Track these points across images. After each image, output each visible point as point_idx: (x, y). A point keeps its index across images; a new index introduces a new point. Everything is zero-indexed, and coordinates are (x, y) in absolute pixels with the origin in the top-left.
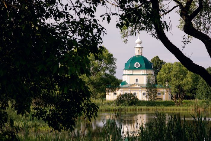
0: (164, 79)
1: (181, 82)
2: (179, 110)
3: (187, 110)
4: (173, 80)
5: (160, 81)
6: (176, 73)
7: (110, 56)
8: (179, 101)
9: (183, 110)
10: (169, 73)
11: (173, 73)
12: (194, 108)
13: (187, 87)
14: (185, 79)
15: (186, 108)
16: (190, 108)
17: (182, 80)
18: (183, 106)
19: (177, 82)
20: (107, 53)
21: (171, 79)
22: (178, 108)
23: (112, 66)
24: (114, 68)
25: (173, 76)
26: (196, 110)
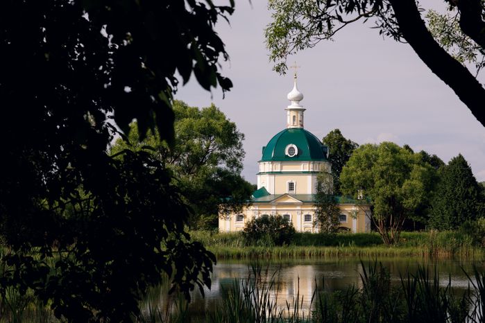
0: (356, 182)
1: (397, 190)
2: (393, 255)
3: (411, 254)
4: (377, 183)
5: (348, 187)
6: (385, 168)
7: (230, 127)
8: (391, 233)
9: (403, 255)
10: (370, 167)
11: (377, 168)
12: (427, 251)
13: (411, 201)
14: (407, 181)
15: (408, 250)
16: (419, 249)
17: (400, 184)
18: (401, 246)
19: (387, 190)
20: (222, 122)
21: (373, 182)
22: (390, 249)
23: (233, 150)
24: (238, 155)
25: (378, 175)
26: (432, 255)
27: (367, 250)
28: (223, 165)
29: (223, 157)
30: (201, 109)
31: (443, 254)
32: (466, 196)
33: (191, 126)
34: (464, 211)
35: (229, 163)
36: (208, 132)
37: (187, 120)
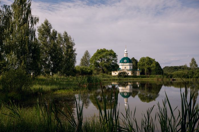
0: (141, 65)
1: (150, 66)
2: (149, 80)
3: (153, 80)
4: (146, 65)
5: (139, 66)
6: (147, 62)
7: (115, 54)
8: (148, 75)
9: (151, 80)
10: (144, 62)
13: (153, 68)
14: (152, 64)
15: (152, 79)
16: (155, 79)
17: (150, 65)
18: (151, 78)
19: (148, 66)
20: (113, 52)
22: (148, 79)
23: (115, 58)
24: (116, 60)
25: (146, 63)
26: (158, 80)
28: (113, 61)
29: (113, 60)
30: (109, 50)
31: (160, 80)
32: (159, 69)
33: (107, 53)
35: (115, 61)
36: (110, 55)
37: (106, 52)
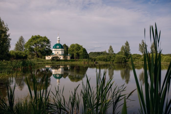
0: (71, 50)
1: (78, 52)
2: (78, 63)
3: (81, 63)
4: (75, 50)
5: (70, 51)
7: (48, 40)
8: (77, 59)
9: (79, 63)
10: (73, 48)
11: (75, 48)
12: (83, 62)
13: (81, 53)
14: (80, 50)
15: (80, 62)
16: (82, 62)
18: (79, 62)
19: (77, 52)
21: (74, 50)
22: (77, 62)
23: (49, 44)
24: (50, 45)
26: (84, 63)
27: (73, 62)
28: (47, 47)
29: (47, 46)
30: (43, 37)
31: (86, 63)
32: (86, 54)
33: (41, 40)
34: (85, 57)
35: (48, 47)
36: (44, 41)
37: (40, 39)
